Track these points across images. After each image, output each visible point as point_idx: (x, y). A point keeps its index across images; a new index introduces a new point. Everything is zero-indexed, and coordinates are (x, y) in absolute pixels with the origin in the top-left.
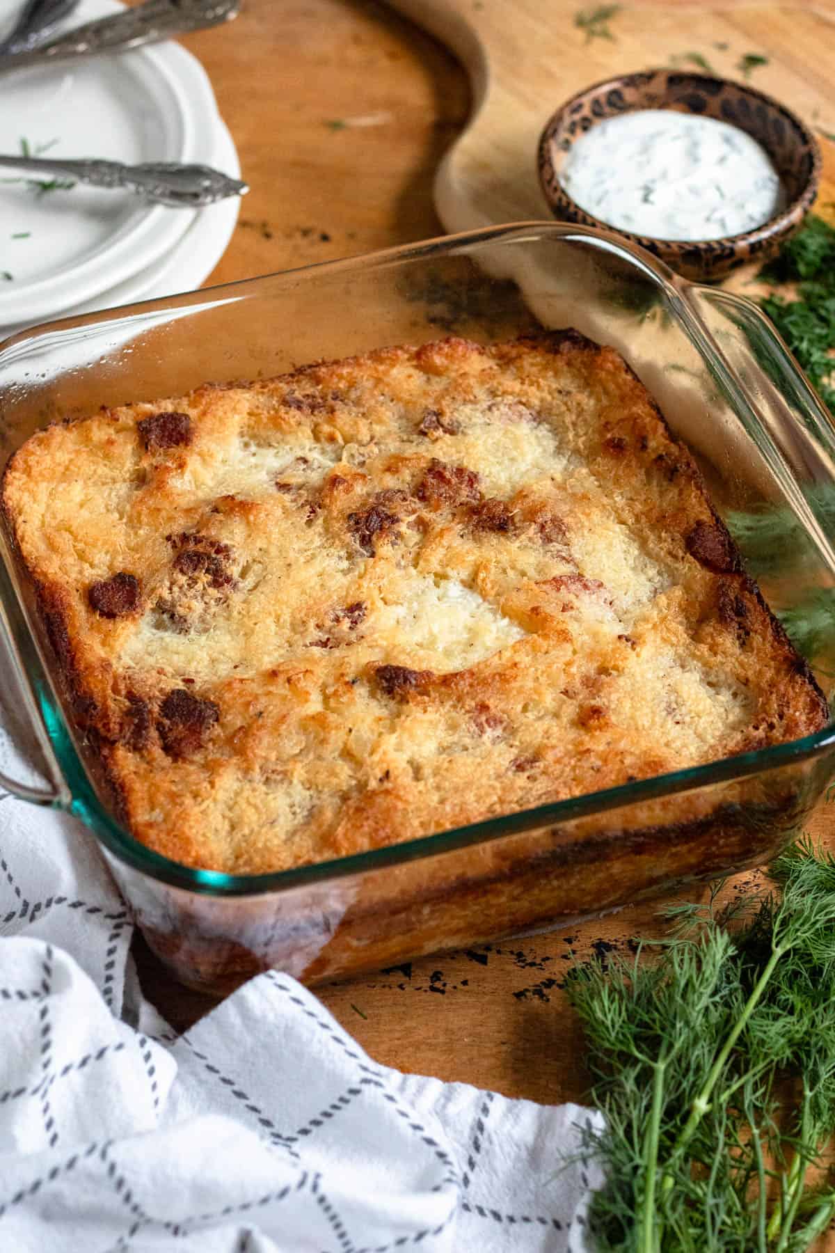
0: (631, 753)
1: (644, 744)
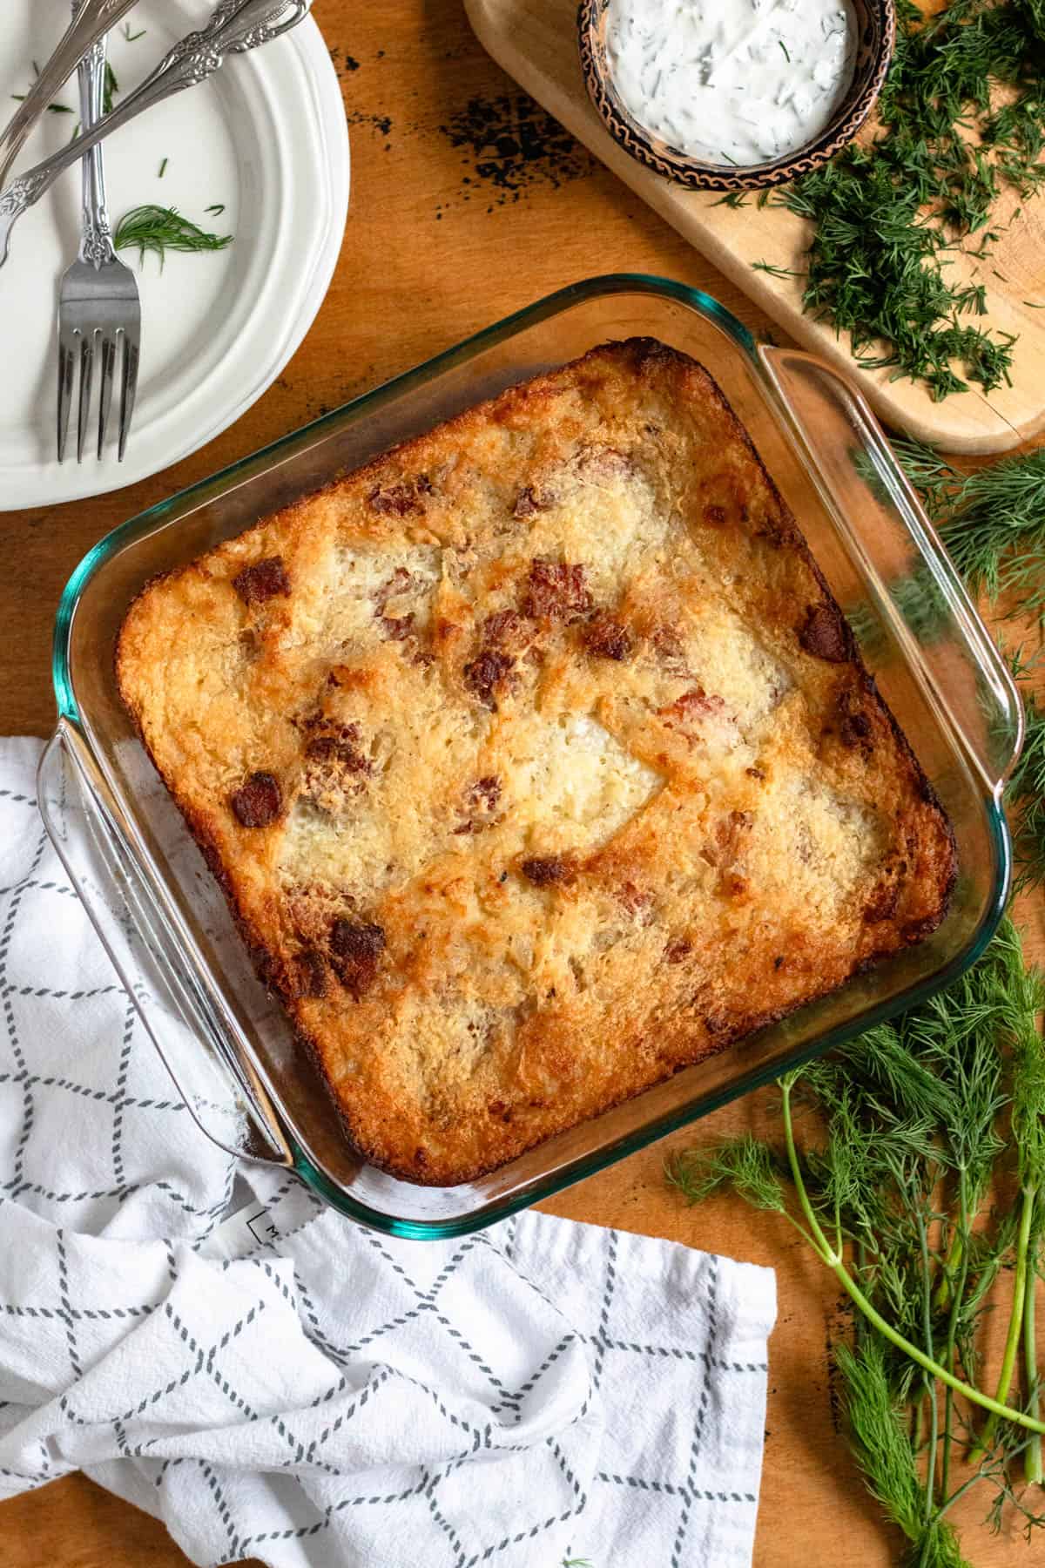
0: (775, 924)
1: (785, 908)
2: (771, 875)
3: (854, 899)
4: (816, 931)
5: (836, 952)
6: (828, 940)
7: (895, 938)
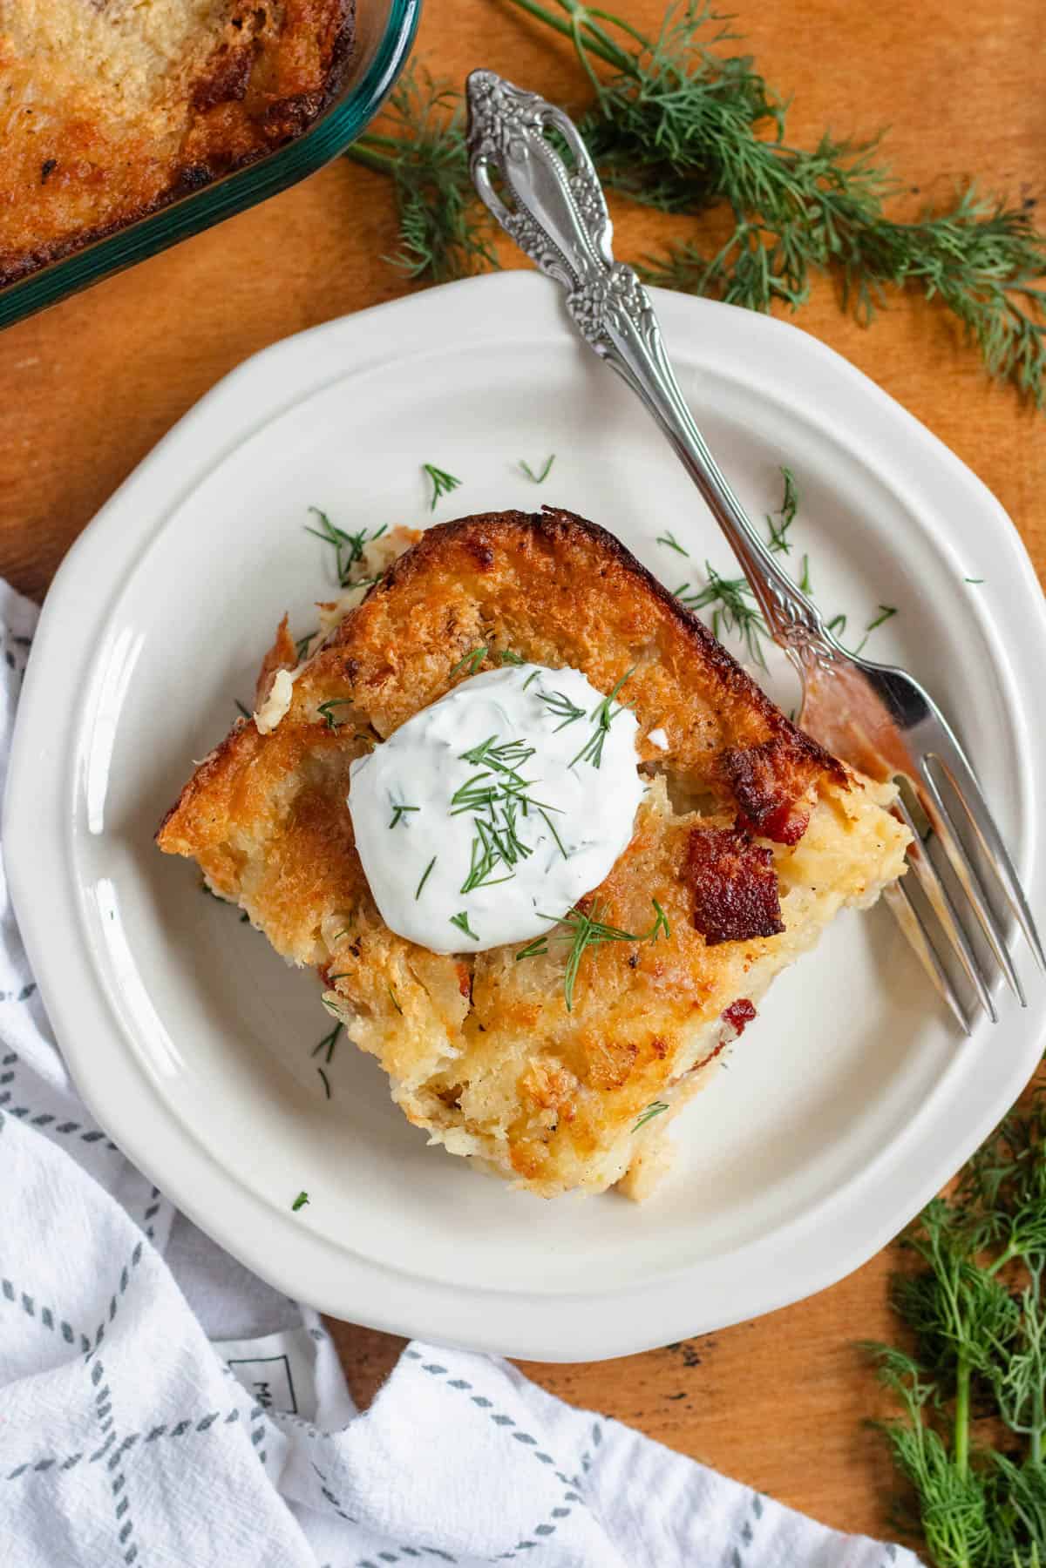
0: (45, 109)
1: (62, 84)
2: (41, 31)
3: (178, 70)
4: (113, 120)
5: (146, 151)
6: (133, 133)
7: (243, 137)
